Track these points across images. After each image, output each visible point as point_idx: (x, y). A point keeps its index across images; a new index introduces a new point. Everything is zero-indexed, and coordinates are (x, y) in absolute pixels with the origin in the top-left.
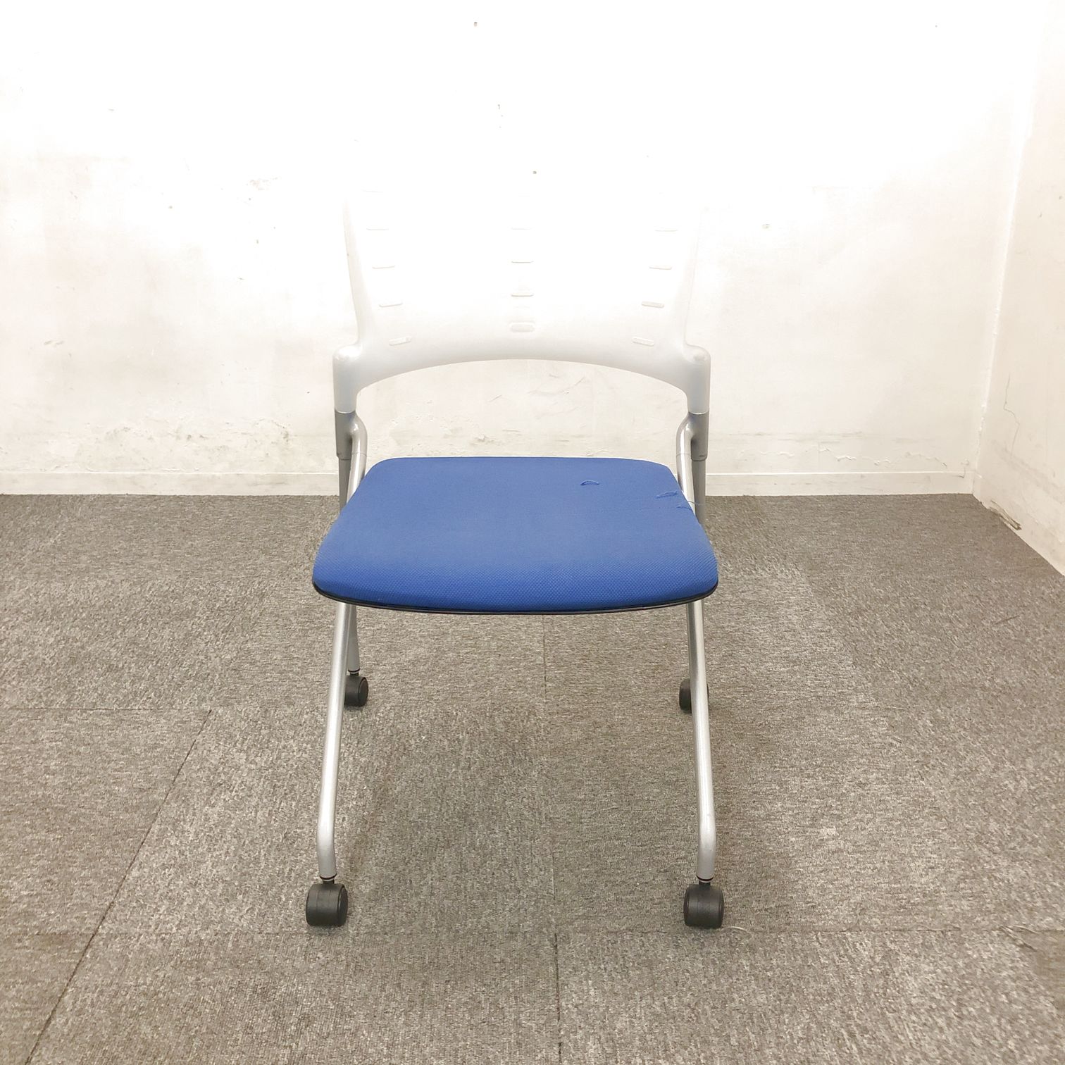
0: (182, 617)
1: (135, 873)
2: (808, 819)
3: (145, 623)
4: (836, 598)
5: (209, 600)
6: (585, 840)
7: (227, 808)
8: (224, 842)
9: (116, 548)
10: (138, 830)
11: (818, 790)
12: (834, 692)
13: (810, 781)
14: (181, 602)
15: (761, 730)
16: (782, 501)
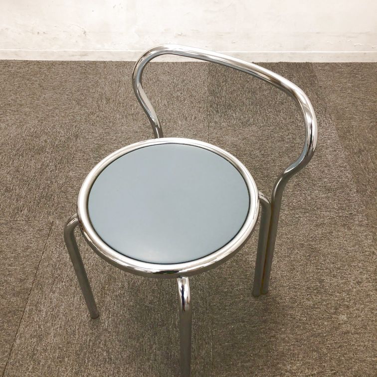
0: (40, 152)
1: (18, 341)
2: (333, 308)
3: (23, 156)
4: (349, 141)
5: (53, 139)
6: (227, 322)
7: (60, 294)
8: (59, 319)
9: (9, 99)
10: (20, 309)
11: (338, 287)
12: (347, 212)
13: (335, 280)
14: (40, 140)
15: (312, 241)
16: (324, 66)
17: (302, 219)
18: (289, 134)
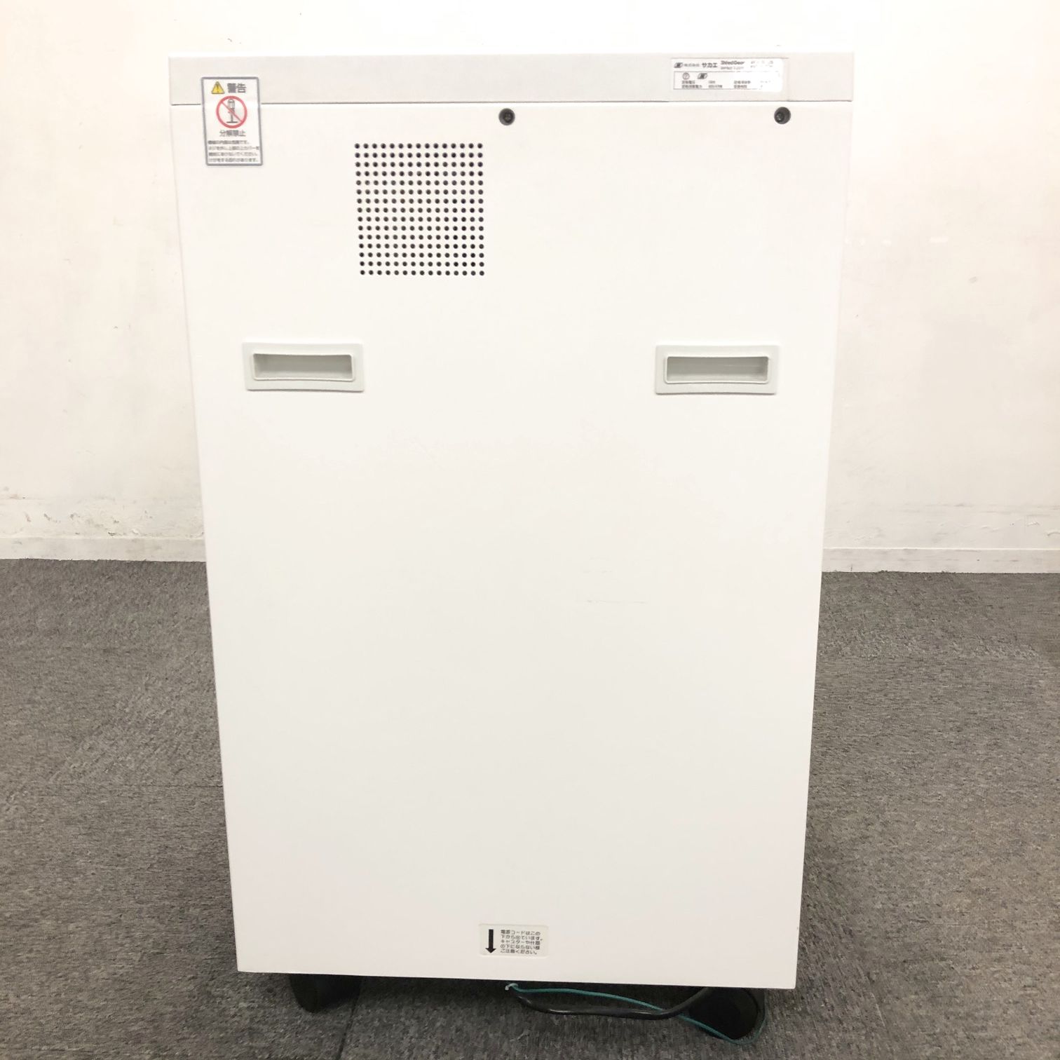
16: (987, 578)
17: (1025, 796)
18: (942, 670)
